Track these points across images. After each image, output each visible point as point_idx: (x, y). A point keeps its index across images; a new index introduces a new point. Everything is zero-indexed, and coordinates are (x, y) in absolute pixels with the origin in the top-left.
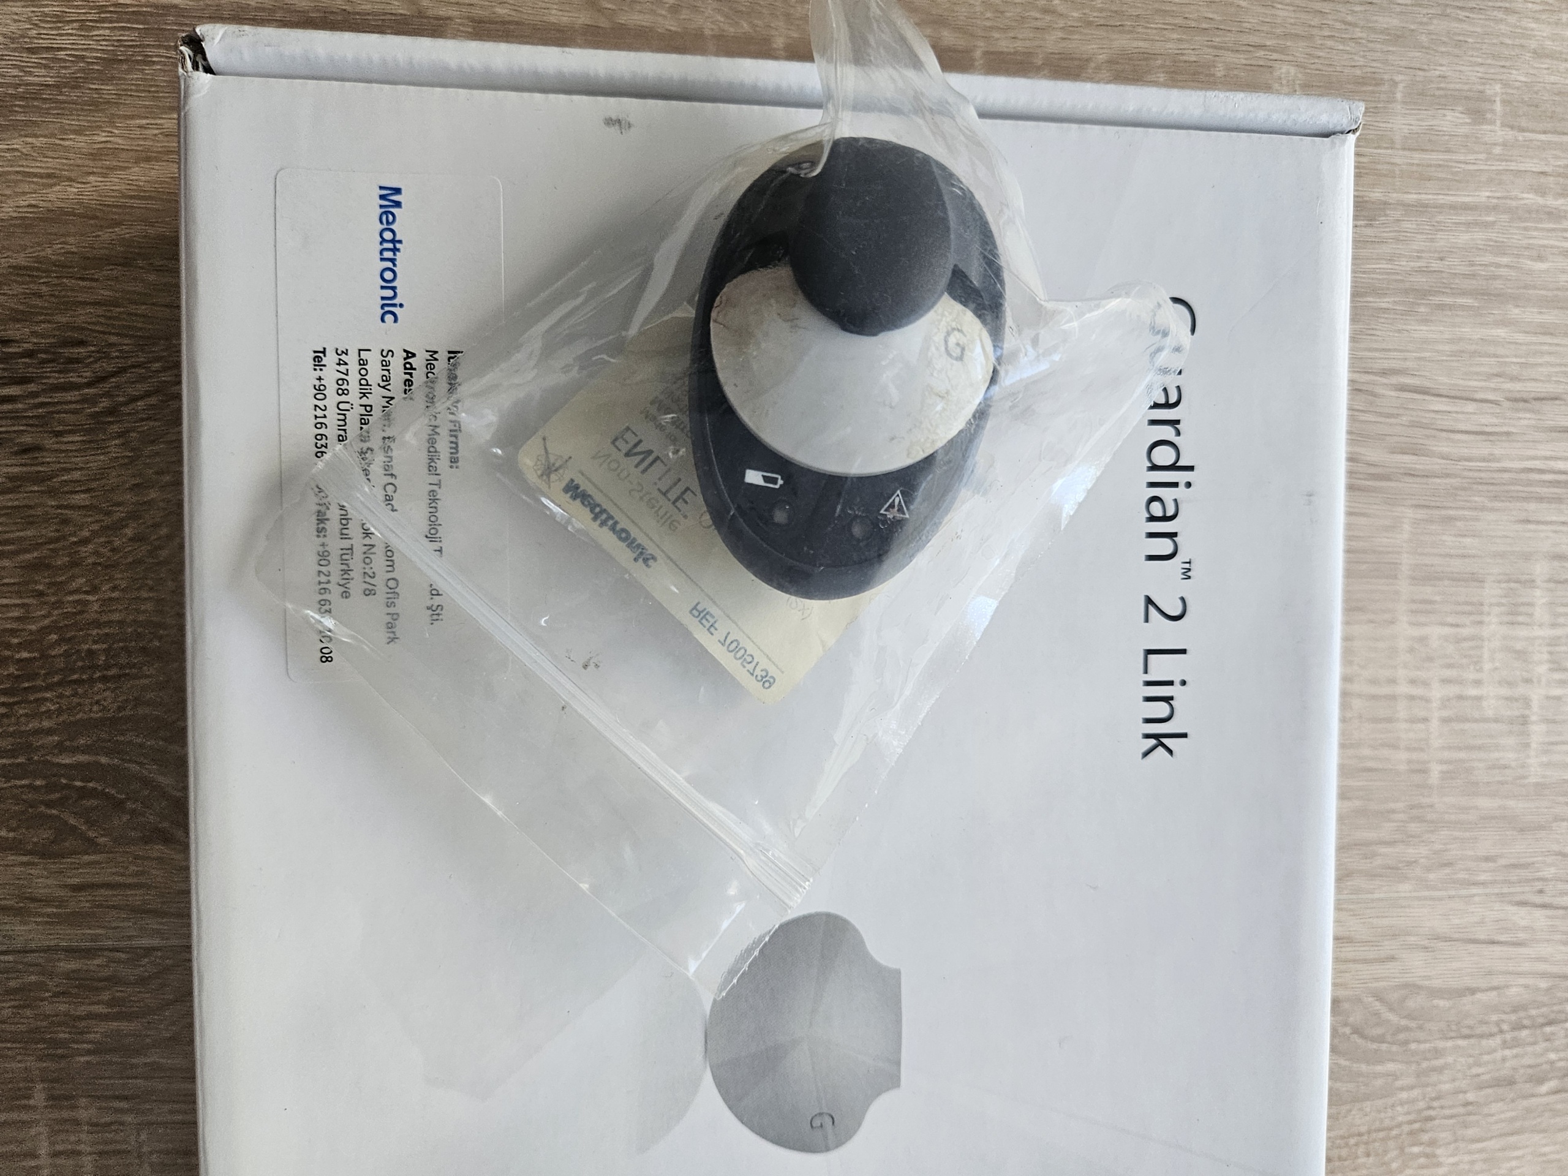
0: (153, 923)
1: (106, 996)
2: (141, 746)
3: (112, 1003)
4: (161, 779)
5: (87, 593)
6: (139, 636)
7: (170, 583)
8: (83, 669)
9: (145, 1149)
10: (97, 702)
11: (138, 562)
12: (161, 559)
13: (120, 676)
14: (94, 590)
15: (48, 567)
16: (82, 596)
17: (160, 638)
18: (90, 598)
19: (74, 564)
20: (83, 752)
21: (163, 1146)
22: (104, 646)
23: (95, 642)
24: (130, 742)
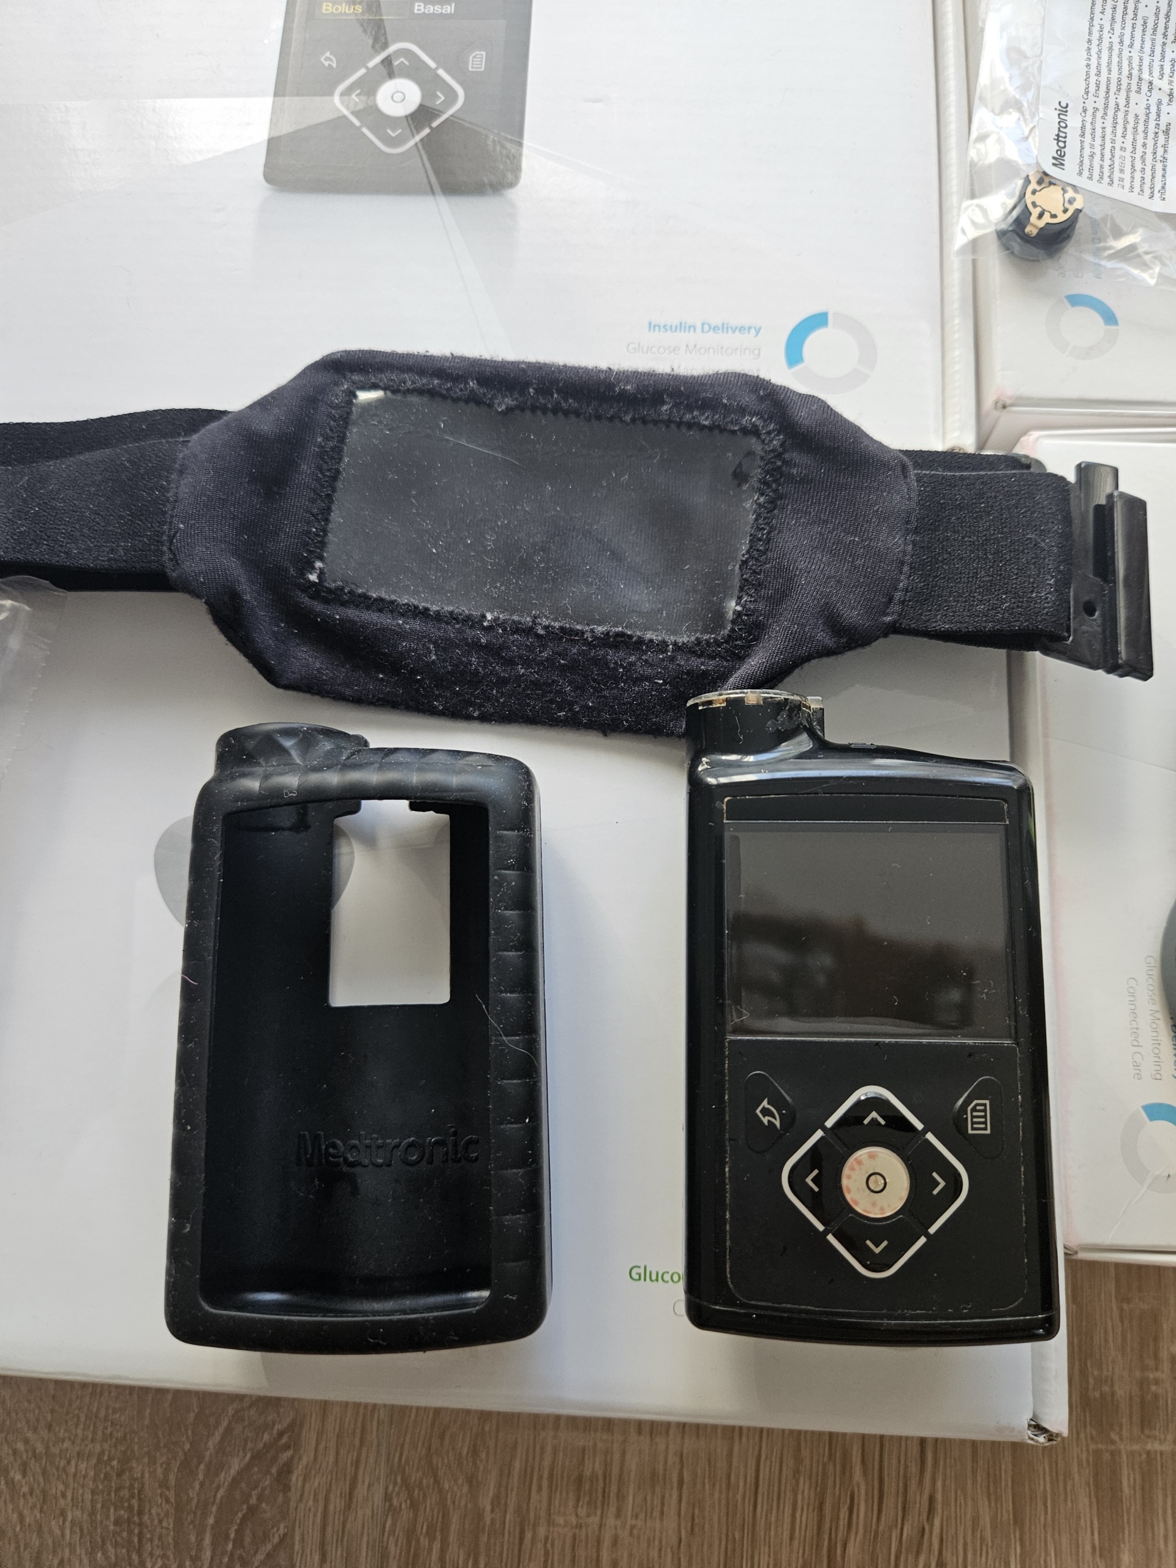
0: (361, 1490)
1: (424, 1542)
2: (202, 1485)
3: (431, 1535)
4: (233, 1472)
5: (64, 1521)
6: (107, 1476)
7: (65, 1445)
8: (130, 1532)
9: (574, 1520)
10: (160, 1521)
11: (44, 1472)
12: (44, 1451)
13: (140, 1499)
14: (63, 1513)
15: (39, 1553)
16: (68, 1524)
17: (110, 1459)
18: (69, 1517)
19: (40, 1531)
20: (202, 1540)
21: (571, 1503)
22: (112, 1510)
23: (108, 1517)
24: (198, 1495)
